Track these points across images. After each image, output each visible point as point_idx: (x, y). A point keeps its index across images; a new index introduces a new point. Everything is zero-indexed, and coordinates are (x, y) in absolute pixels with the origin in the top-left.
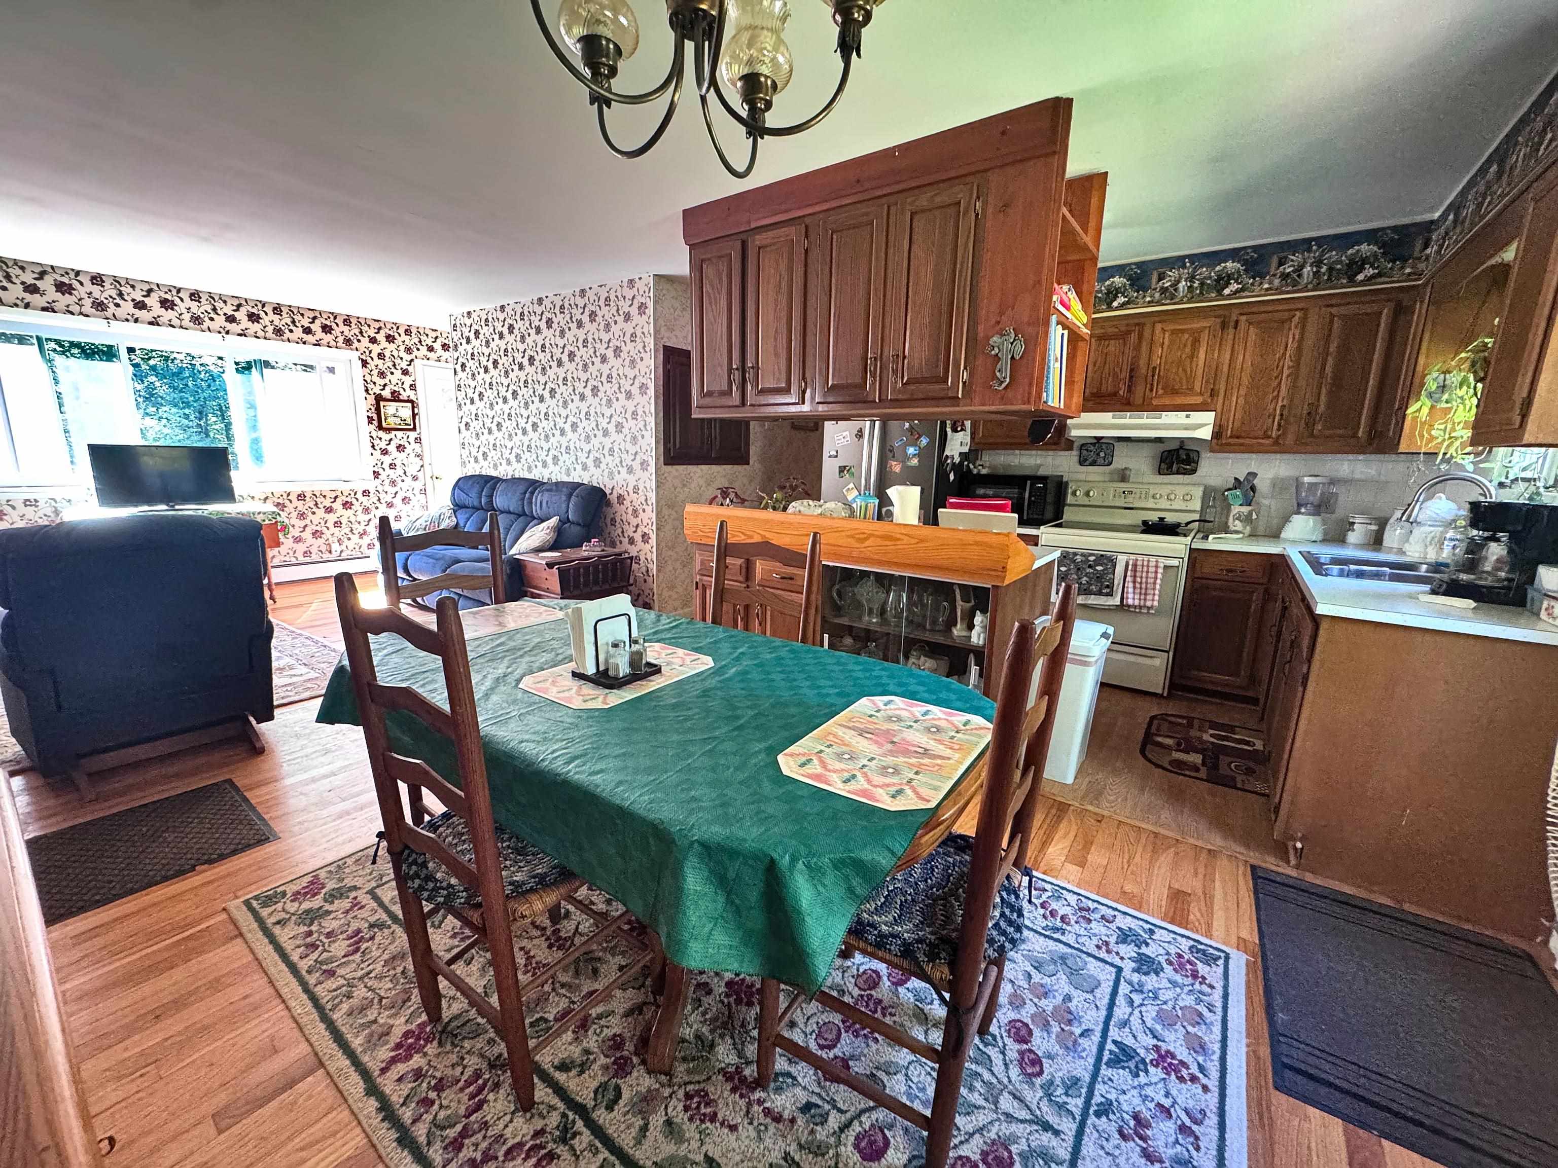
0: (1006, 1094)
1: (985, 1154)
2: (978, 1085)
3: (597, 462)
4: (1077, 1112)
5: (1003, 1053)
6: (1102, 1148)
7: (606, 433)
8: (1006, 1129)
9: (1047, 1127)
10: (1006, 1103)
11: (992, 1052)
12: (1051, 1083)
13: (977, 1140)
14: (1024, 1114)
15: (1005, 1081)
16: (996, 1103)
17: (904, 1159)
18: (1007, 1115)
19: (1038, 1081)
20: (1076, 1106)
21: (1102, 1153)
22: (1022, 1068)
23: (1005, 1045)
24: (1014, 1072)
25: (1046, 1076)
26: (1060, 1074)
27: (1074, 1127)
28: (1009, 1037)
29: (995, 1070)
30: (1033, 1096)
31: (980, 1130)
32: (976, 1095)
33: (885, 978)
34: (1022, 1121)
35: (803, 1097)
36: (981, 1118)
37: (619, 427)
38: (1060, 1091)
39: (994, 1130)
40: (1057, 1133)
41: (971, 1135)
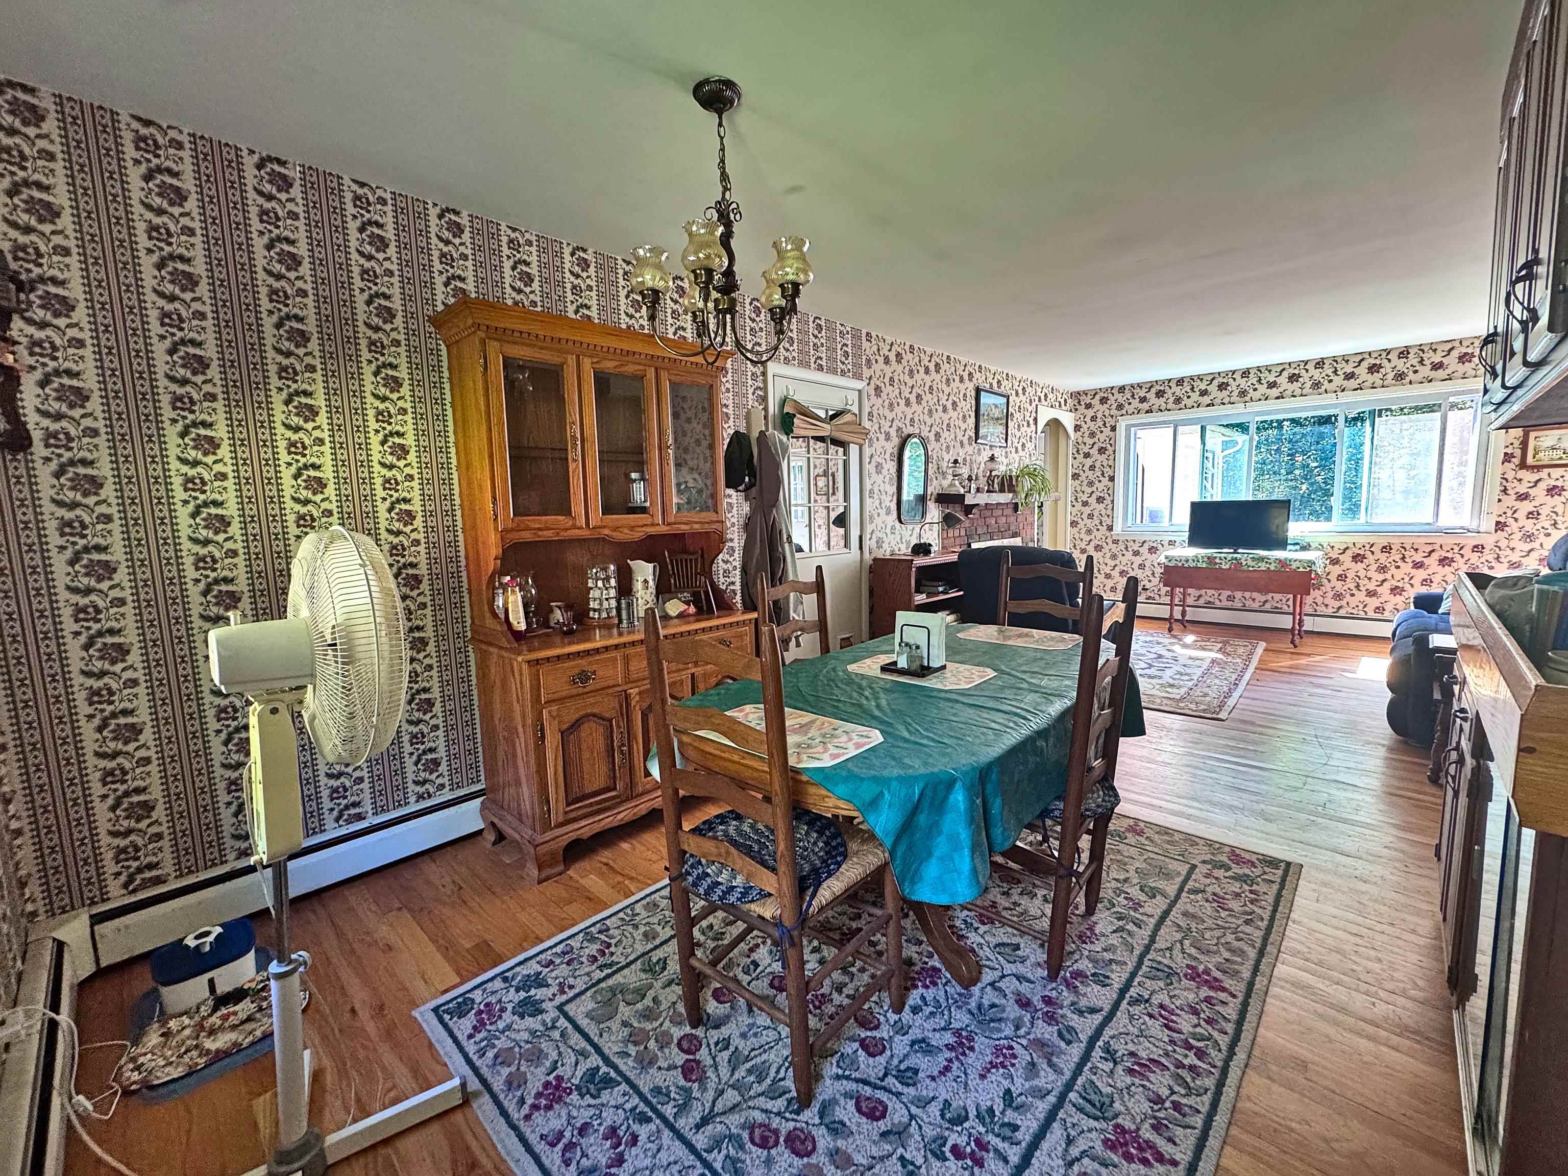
0: (739, 1098)
1: (698, 1062)
2: (752, 1078)
4: (710, 1157)
5: (778, 1114)
6: (676, 1163)
8: (711, 1085)
9: (705, 1121)
10: (732, 1096)
11: (781, 1103)
12: (742, 1147)
13: (709, 1061)
14: (719, 1107)
15: (750, 1103)
16: (733, 1087)
17: (710, 1011)
18: (722, 1092)
19: (745, 1135)
20: (715, 1160)
21: (672, 1159)
22: (760, 1125)
23: (787, 1120)
24: (758, 1116)
25: (749, 1145)
26: (748, 1162)
27: (699, 1146)
28: (795, 1129)
29: (762, 1099)
30: (734, 1121)
31: (715, 1066)
32: (743, 1074)
33: (869, 1033)
34: (714, 1102)
35: (763, 964)
36: (724, 1071)
38: (732, 1152)
39: (713, 1076)
40: (698, 1127)
41: (714, 1059)
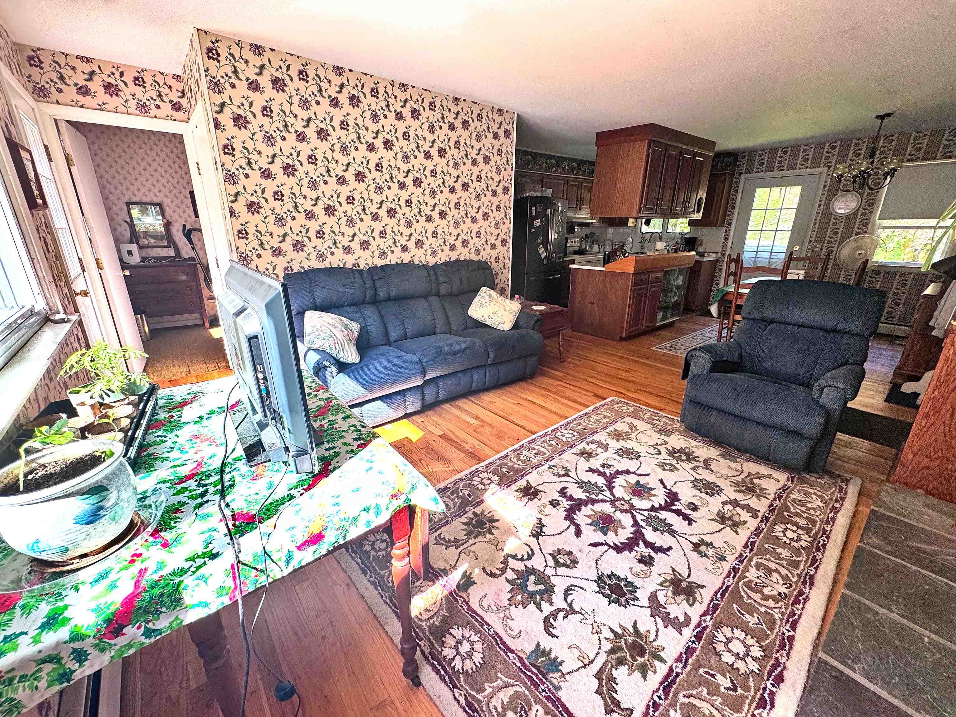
3: (465, 243)
7: (474, 220)
37: (486, 216)
